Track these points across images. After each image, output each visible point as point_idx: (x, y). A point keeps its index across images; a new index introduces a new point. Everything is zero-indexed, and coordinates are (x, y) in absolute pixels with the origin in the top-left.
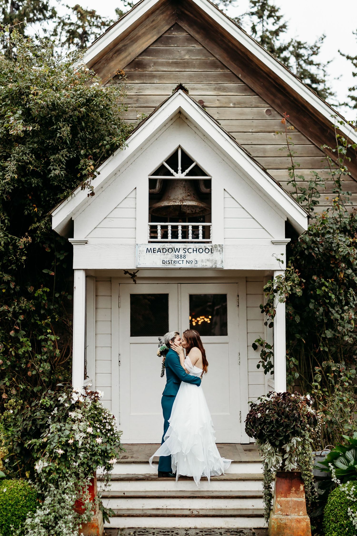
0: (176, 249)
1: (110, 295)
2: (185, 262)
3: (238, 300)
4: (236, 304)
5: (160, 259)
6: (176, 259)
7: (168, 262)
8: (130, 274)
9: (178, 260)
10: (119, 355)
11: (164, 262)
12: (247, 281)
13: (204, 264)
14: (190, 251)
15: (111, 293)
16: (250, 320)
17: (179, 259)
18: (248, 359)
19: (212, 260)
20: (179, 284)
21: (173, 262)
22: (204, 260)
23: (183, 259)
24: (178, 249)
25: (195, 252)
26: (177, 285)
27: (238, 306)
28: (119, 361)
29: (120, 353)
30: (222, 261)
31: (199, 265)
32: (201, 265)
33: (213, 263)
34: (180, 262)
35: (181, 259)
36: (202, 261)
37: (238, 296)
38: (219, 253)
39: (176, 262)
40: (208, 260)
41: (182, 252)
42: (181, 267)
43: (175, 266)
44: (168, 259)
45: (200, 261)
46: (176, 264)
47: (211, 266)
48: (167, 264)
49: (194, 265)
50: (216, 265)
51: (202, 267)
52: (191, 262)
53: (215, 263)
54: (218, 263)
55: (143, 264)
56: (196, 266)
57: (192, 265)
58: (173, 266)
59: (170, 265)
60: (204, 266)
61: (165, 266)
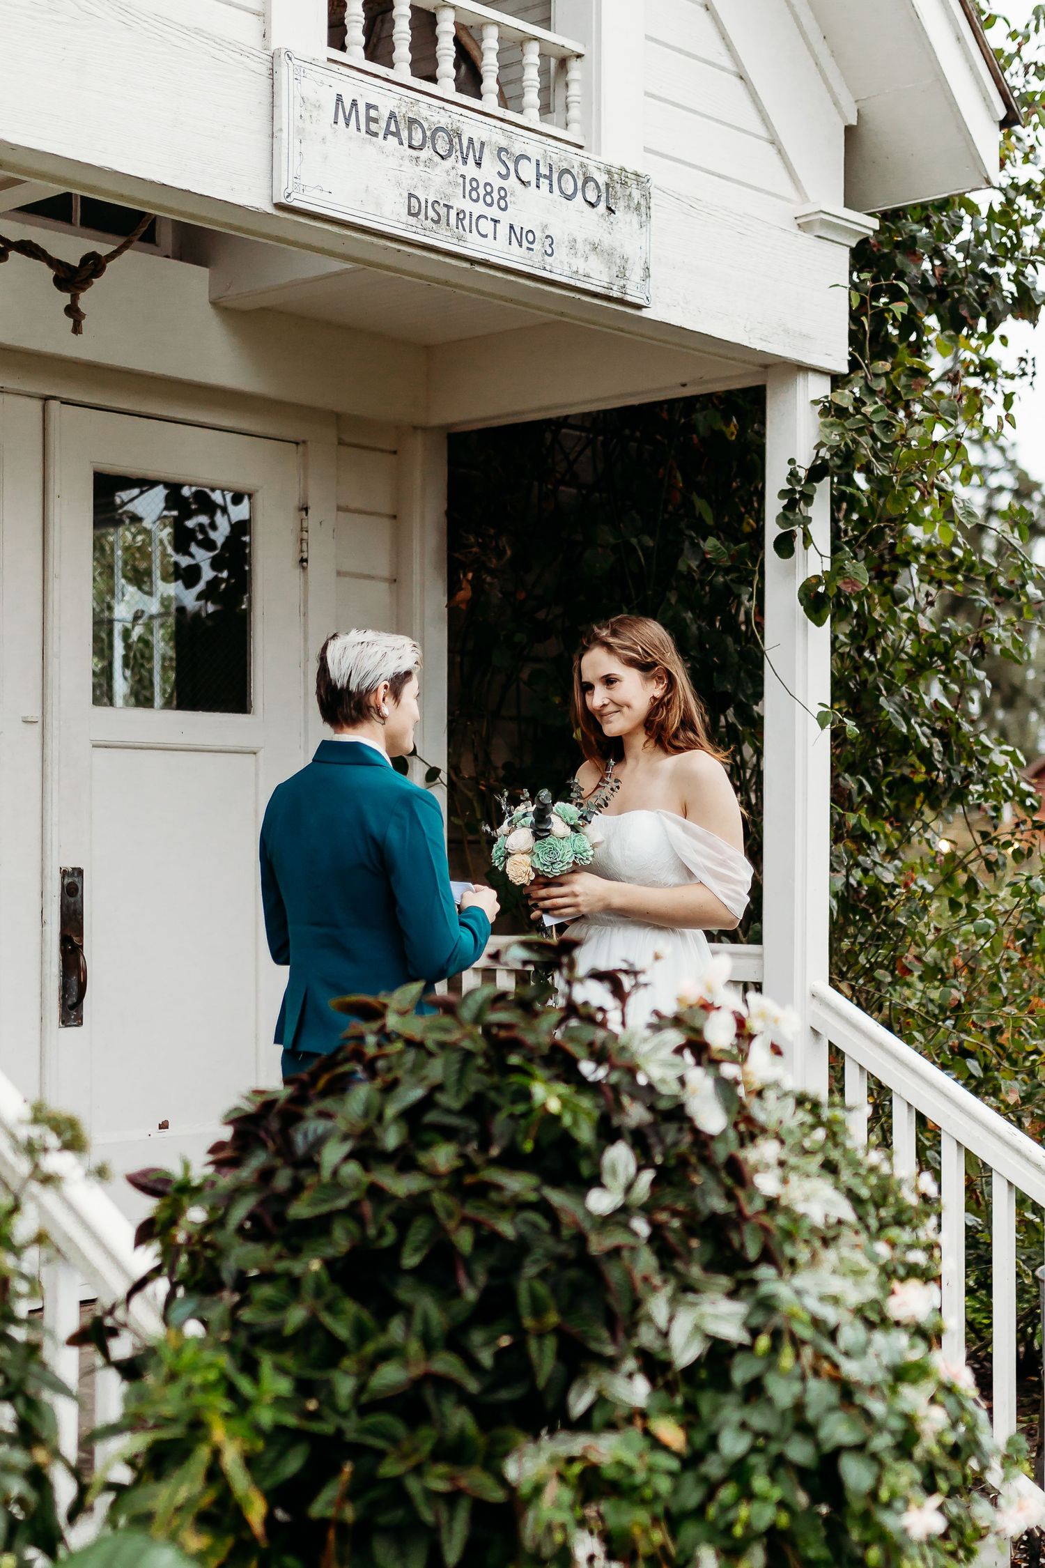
0: (465, 143)
2: (503, 229)
3: (306, 530)
5: (399, 184)
6: (467, 206)
7: (431, 213)
9: (475, 209)
11: (415, 204)
13: (580, 265)
14: (527, 170)
17: (481, 207)
19: (610, 254)
20: (54, 405)
21: (453, 213)
23: (494, 212)
24: (477, 145)
25: (544, 183)
26: (39, 403)
27: (303, 560)
30: (647, 272)
31: (561, 268)
32: (566, 270)
33: (614, 271)
34: (482, 226)
35: (489, 212)
36: (573, 245)
37: (306, 510)
38: (634, 218)
39: (467, 223)
40: (595, 248)
41: (490, 171)
42: (487, 257)
43: (461, 243)
44: (432, 190)
45: (567, 243)
46: (464, 230)
47: (606, 285)
48: (429, 220)
49: (540, 258)
50: (624, 287)
51: (572, 282)
52: (530, 237)
53: (622, 274)
54: (632, 278)
55: (317, 193)
56: (548, 268)
57: (530, 259)
58: (455, 241)
59: (441, 231)
60: (580, 277)
61: (419, 230)
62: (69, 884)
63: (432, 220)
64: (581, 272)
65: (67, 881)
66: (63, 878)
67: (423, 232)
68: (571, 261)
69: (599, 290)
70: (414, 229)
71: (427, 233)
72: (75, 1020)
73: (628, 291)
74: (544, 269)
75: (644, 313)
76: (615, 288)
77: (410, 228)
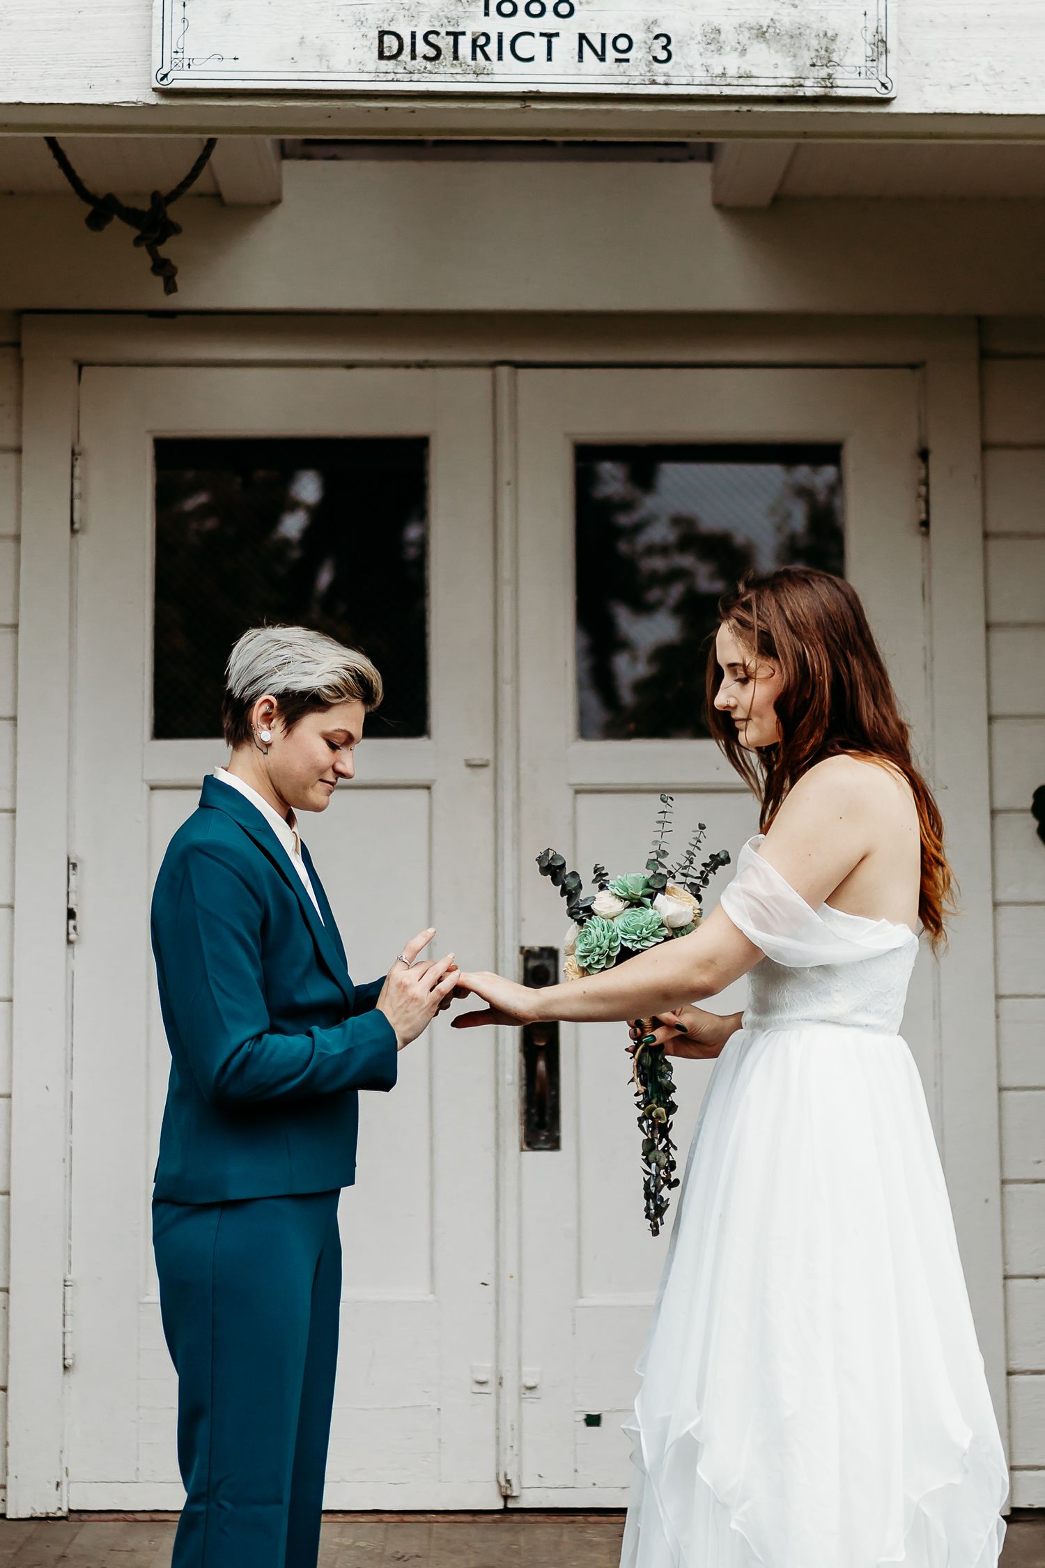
1: (11, 441)
2: (566, 46)
3: (926, 482)
4: (908, 512)
5: (361, 22)
6: (494, 24)
7: (422, 48)
8: (131, 216)
9: (510, 27)
10: (72, 865)
11: (391, 43)
12: (985, 355)
13: (733, 64)
15: (19, 430)
16: (1004, 625)
17: (521, 22)
18: (996, 905)
19: (796, 35)
20: (504, 371)
21: (465, 45)
22: (729, 36)
23: (549, 22)
26: (485, 374)
27: (925, 524)
28: (71, 914)
29: (79, 852)
30: (881, 45)
31: (688, 75)
32: (701, 75)
33: (806, 57)
34: (523, 47)
35: (537, 25)
36: (713, 38)
37: (924, 455)
39: (492, 49)
40: (761, 34)
42: (534, 88)
43: (481, 78)
44: (425, 17)
45: (699, 38)
46: (487, 58)
47: (789, 82)
48: (419, 59)
49: (643, 69)
50: (830, 76)
51: (714, 91)
52: (622, 44)
53: (825, 58)
54: (848, 60)
55: (213, 64)
56: (660, 79)
57: (623, 74)
58: (472, 77)
59: (442, 69)
60: (729, 81)
61: (399, 77)
62: (536, 968)
63: (425, 57)
64: (732, 71)
65: (533, 963)
66: (526, 960)
67: (407, 77)
68: (709, 62)
69: (772, 92)
70: (390, 77)
71: (415, 77)
72: (546, 1142)
73: (839, 83)
74: (654, 83)
75: (893, 108)
76: (808, 83)
77: (382, 77)
